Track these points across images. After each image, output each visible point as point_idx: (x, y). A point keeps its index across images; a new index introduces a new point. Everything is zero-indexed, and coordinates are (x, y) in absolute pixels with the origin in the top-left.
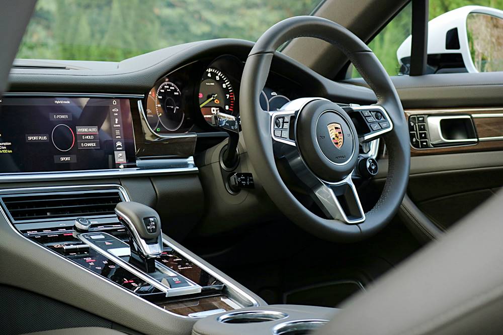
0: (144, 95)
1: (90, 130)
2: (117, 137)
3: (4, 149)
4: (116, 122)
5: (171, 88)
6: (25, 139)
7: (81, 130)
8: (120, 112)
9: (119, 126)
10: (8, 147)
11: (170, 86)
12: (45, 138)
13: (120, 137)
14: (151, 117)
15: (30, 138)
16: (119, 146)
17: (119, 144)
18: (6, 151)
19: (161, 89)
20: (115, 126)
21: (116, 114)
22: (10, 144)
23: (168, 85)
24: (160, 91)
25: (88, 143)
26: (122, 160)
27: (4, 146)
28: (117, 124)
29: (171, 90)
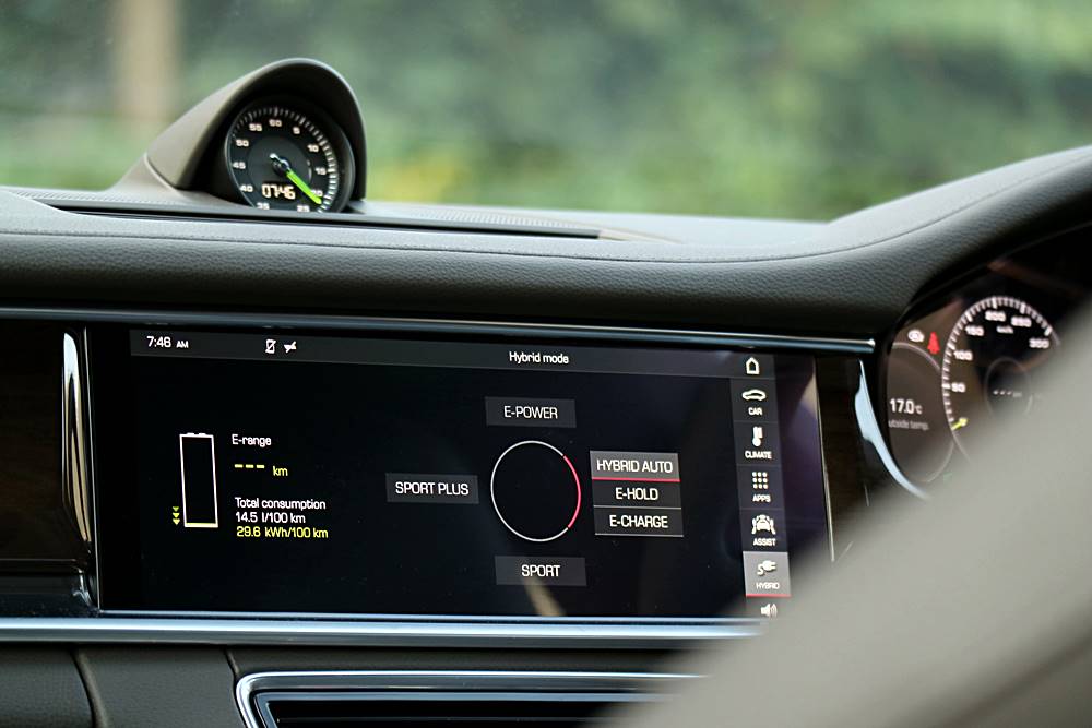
0: (872, 342)
1: (647, 466)
2: (756, 498)
3: (296, 525)
4: (757, 442)
5: (1016, 321)
6: (383, 488)
7: (609, 464)
8: (774, 404)
9: (768, 455)
10: (313, 519)
11: (1012, 312)
12: (463, 489)
13: (767, 498)
14: (920, 430)
15: (403, 487)
16: (764, 534)
17: (763, 523)
18: (304, 533)
19: (969, 324)
20: (749, 454)
21: (758, 411)
22: (321, 505)
23: (1000, 308)
24: (964, 332)
25: (633, 513)
26: (774, 586)
27: (296, 511)
28: (758, 449)
29: (1016, 328)
